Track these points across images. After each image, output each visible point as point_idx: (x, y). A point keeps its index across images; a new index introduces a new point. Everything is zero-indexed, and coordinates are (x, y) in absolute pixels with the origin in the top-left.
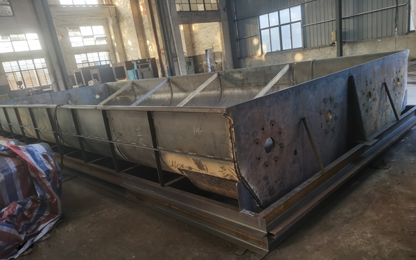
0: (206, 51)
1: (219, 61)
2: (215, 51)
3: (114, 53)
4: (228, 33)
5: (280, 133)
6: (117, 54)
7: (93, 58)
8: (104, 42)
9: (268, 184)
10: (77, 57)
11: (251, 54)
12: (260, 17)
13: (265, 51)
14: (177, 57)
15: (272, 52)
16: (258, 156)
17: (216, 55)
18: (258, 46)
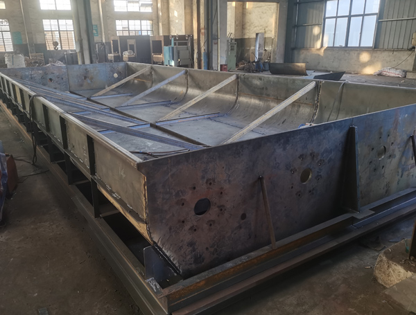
0: (257, 34)
1: (269, 48)
2: (267, 36)
3: (158, 23)
4: (285, 17)
5: (222, 193)
6: (160, 24)
7: (135, 25)
8: (149, 10)
9: (194, 250)
10: (118, 22)
11: (308, 46)
12: (328, 2)
13: (326, 45)
14: (218, 39)
15: (333, 47)
16: (182, 219)
17: (267, 41)
18: (318, 37)
